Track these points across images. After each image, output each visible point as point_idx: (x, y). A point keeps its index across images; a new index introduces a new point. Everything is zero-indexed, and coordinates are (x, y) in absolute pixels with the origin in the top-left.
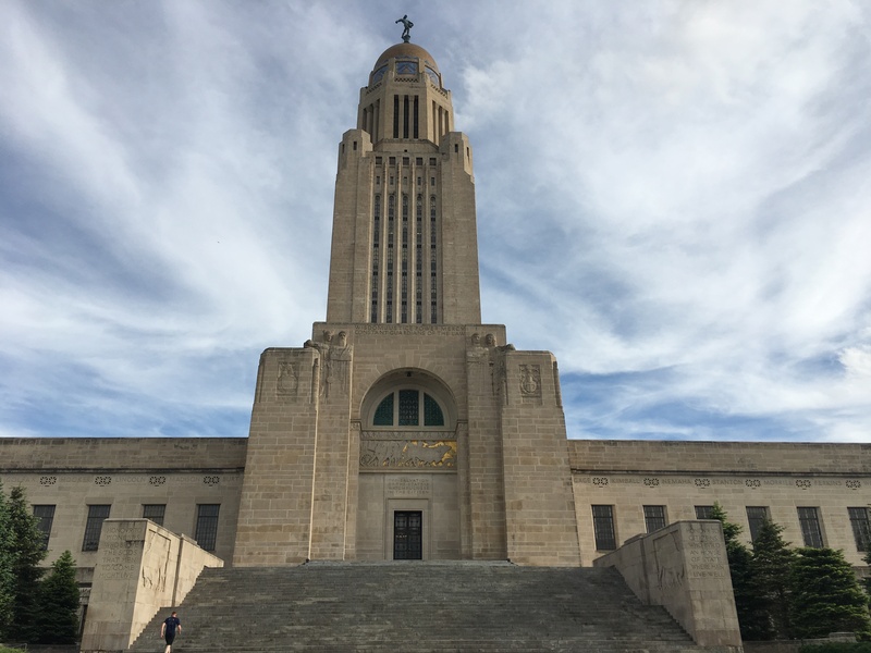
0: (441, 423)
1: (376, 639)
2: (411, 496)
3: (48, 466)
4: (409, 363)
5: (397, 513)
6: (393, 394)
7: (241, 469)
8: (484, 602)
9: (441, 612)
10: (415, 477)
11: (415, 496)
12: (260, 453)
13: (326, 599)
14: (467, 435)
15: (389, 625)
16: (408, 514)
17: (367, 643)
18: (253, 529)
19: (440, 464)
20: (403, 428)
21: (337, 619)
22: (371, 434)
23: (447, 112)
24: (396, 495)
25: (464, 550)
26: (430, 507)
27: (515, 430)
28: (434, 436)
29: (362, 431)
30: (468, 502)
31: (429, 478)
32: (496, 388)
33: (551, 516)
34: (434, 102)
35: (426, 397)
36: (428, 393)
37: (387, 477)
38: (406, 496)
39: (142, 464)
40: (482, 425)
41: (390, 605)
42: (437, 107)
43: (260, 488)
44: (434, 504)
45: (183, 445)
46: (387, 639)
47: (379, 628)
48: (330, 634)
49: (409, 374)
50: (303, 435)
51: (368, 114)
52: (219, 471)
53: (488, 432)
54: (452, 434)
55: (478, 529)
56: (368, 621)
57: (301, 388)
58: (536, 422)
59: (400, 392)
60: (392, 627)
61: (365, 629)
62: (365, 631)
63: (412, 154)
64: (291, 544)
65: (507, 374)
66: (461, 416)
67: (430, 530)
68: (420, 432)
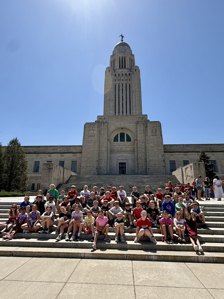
2: (123, 159)
3: (37, 152)
4: (122, 126)
5: (120, 163)
7: (81, 153)
10: (124, 154)
12: (85, 149)
14: (137, 144)
18: (84, 167)
20: (121, 142)
22: (113, 144)
23: (133, 60)
24: (119, 159)
25: (136, 172)
26: (128, 162)
27: (150, 142)
28: (129, 144)
29: (110, 143)
30: (138, 160)
32: (145, 131)
33: (159, 163)
36: (128, 133)
37: (117, 154)
38: (122, 159)
39: (58, 152)
40: (141, 141)
42: (131, 59)
43: (86, 157)
45: (68, 147)
49: (122, 128)
50: (96, 144)
51: (112, 62)
52: (77, 153)
53: (143, 143)
55: (140, 167)
57: (95, 132)
58: (155, 140)
59: (120, 133)
63: (124, 73)
64: (94, 170)
65: (148, 127)
66: (136, 139)
67: (128, 167)
68: (125, 143)
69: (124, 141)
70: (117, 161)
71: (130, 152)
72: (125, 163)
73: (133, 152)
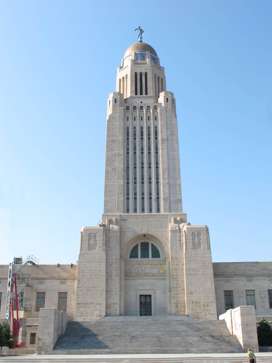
0: (159, 256)
4: (144, 232)
5: (140, 296)
6: (138, 244)
10: (148, 281)
11: (148, 288)
12: (83, 272)
16: (146, 296)
18: (82, 304)
20: (143, 259)
22: (129, 262)
23: (162, 79)
24: (140, 288)
26: (155, 293)
28: (156, 262)
29: (125, 261)
30: (170, 291)
31: (154, 280)
33: (205, 297)
34: (155, 75)
35: (152, 244)
38: (144, 288)
39: (34, 276)
42: (157, 77)
43: (84, 287)
45: (50, 268)
49: (145, 236)
51: (122, 82)
52: (66, 279)
54: (164, 262)
58: (199, 257)
64: (98, 310)
65: (187, 236)
67: (155, 303)
68: (150, 261)
69: (148, 257)
70: (136, 293)
71: (159, 276)
72: (150, 296)
73: (163, 276)
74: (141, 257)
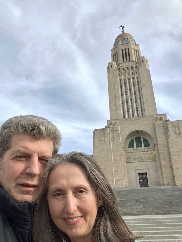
0: (149, 146)
1: (139, 210)
2: (143, 168)
4: (137, 129)
5: (139, 174)
6: (133, 139)
8: (170, 198)
9: (157, 202)
10: (143, 163)
11: (144, 168)
13: (122, 200)
14: (158, 149)
15: (142, 206)
16: (143, 174)
17: (136, 212)
19: (151, 158)
20: (138, 148)
21: (126, 205)
22: (128, 151)
23: (138, 51)
24: (138, 169)
25: (162, 183)
26: (149, 171)
27: (173, 146)
28: (147, 150)
29: (125, 150)
30: (161, 169)
31: (148, 162)
32: (165, 133)
34: (134, 49)
35: (144, 138)
36: (144, 137)
37: (135, 163)
38: (141, 168)
40: (163, 145)
41: (141, 200)
42: (135, 50)
44: (151, 170)
46: (142, 210)
47: (139, 207)
48: (125, 209)
49: (137, 132)
50: (109, 153)
51: (114, 56)
53: (165, 147)
54: (153, 149)
55: (165, 177)
56: (136, 205)
57: (106, 140)
58: (180, 142)
59: (136, 138)
60: (143, 207)
61: (135, 207)
62: (135, 208)
63: (129, 66)
65: (169, 128)
66: (155, 143)
67: (150, 178)
68: (143, 149)
69: (141, 146)
70: (136, 172)
71: (151, 159)
72: (146, 173)
73: (154, 159)
74: (137, 147)
